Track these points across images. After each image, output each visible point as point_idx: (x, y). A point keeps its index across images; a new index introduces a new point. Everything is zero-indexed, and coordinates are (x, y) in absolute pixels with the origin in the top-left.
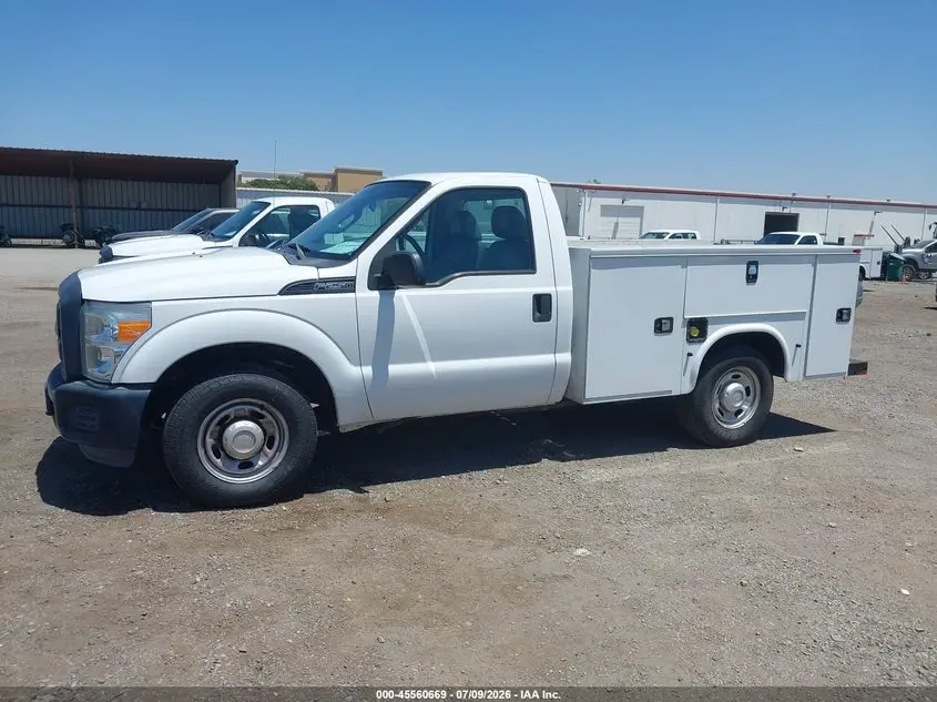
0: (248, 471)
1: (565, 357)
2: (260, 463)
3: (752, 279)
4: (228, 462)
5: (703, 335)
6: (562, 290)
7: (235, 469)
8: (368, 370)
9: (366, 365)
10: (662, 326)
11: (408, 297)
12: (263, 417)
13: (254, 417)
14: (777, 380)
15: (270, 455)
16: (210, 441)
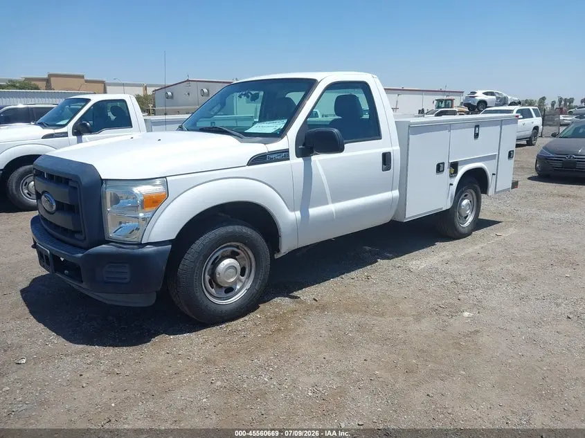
0: (230, 294)
1: (396, 193)
2: (238, 287)
3: (476, 136)
4: (219, 290)
5: (456, 172)
6: (395, 150)
7: (223, 295)
8: (298, 214)
9: (297, 210)
10: (439, 169)
11: (319, 160)
12: (238, 254)
13: (233, 255)
14: (483, 196)
15: (243, 281)
16: (207, 277)
